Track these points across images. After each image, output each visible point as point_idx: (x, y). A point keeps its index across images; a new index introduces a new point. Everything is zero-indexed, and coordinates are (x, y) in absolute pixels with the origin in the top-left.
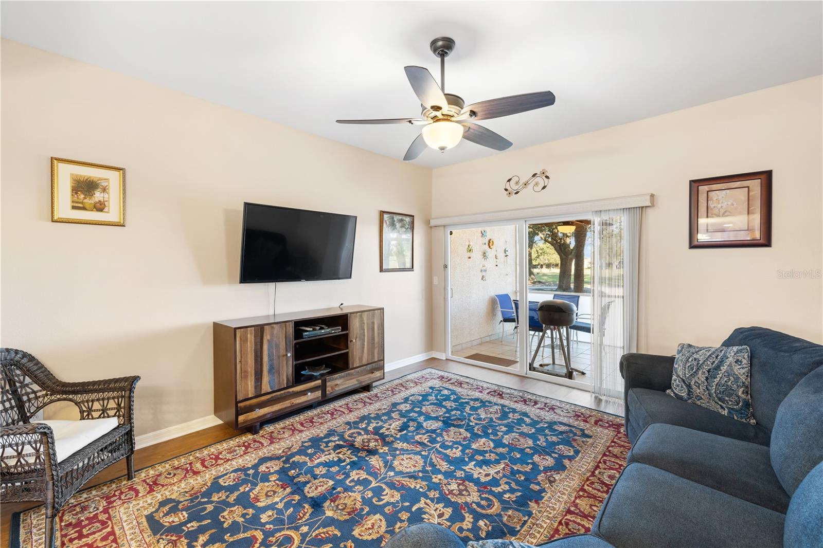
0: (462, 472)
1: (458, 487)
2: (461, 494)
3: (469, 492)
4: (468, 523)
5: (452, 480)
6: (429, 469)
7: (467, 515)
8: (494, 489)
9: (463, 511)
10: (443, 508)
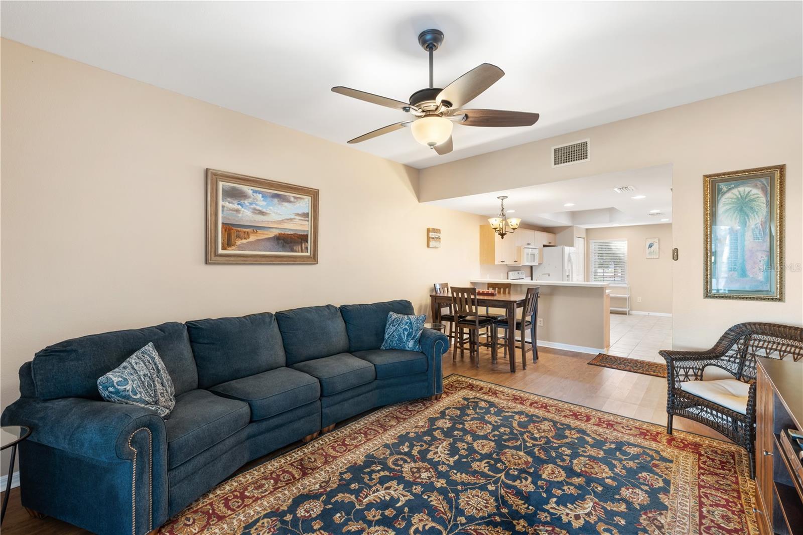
0: (414, 491)
1: (421, 475)
2: (419, 469)
3: (411, 471)
4: (416, 449)
5: (426, 482)
6: (452, 495)
7: (416, 454)
8: (387, 474)
9: (419, 456)
10: (434, 458)
